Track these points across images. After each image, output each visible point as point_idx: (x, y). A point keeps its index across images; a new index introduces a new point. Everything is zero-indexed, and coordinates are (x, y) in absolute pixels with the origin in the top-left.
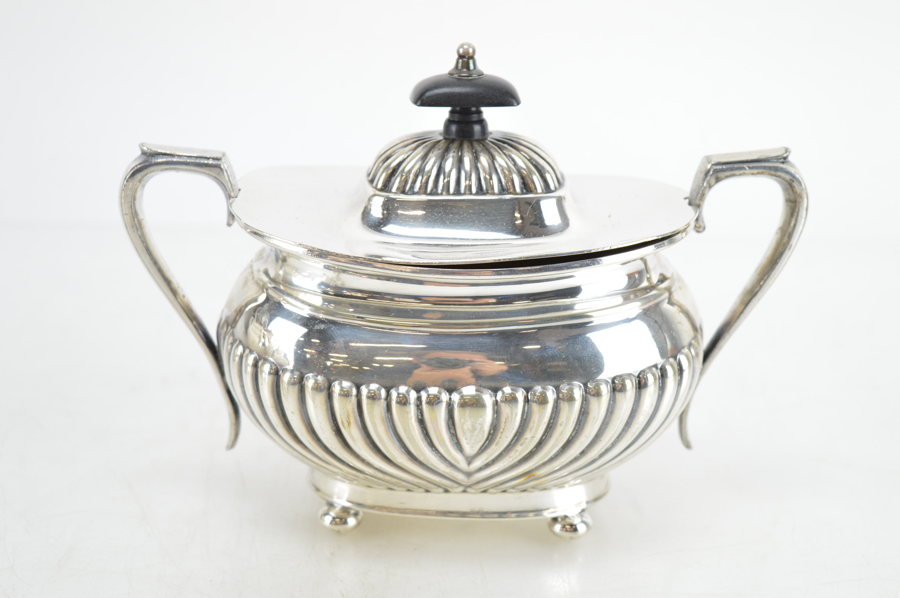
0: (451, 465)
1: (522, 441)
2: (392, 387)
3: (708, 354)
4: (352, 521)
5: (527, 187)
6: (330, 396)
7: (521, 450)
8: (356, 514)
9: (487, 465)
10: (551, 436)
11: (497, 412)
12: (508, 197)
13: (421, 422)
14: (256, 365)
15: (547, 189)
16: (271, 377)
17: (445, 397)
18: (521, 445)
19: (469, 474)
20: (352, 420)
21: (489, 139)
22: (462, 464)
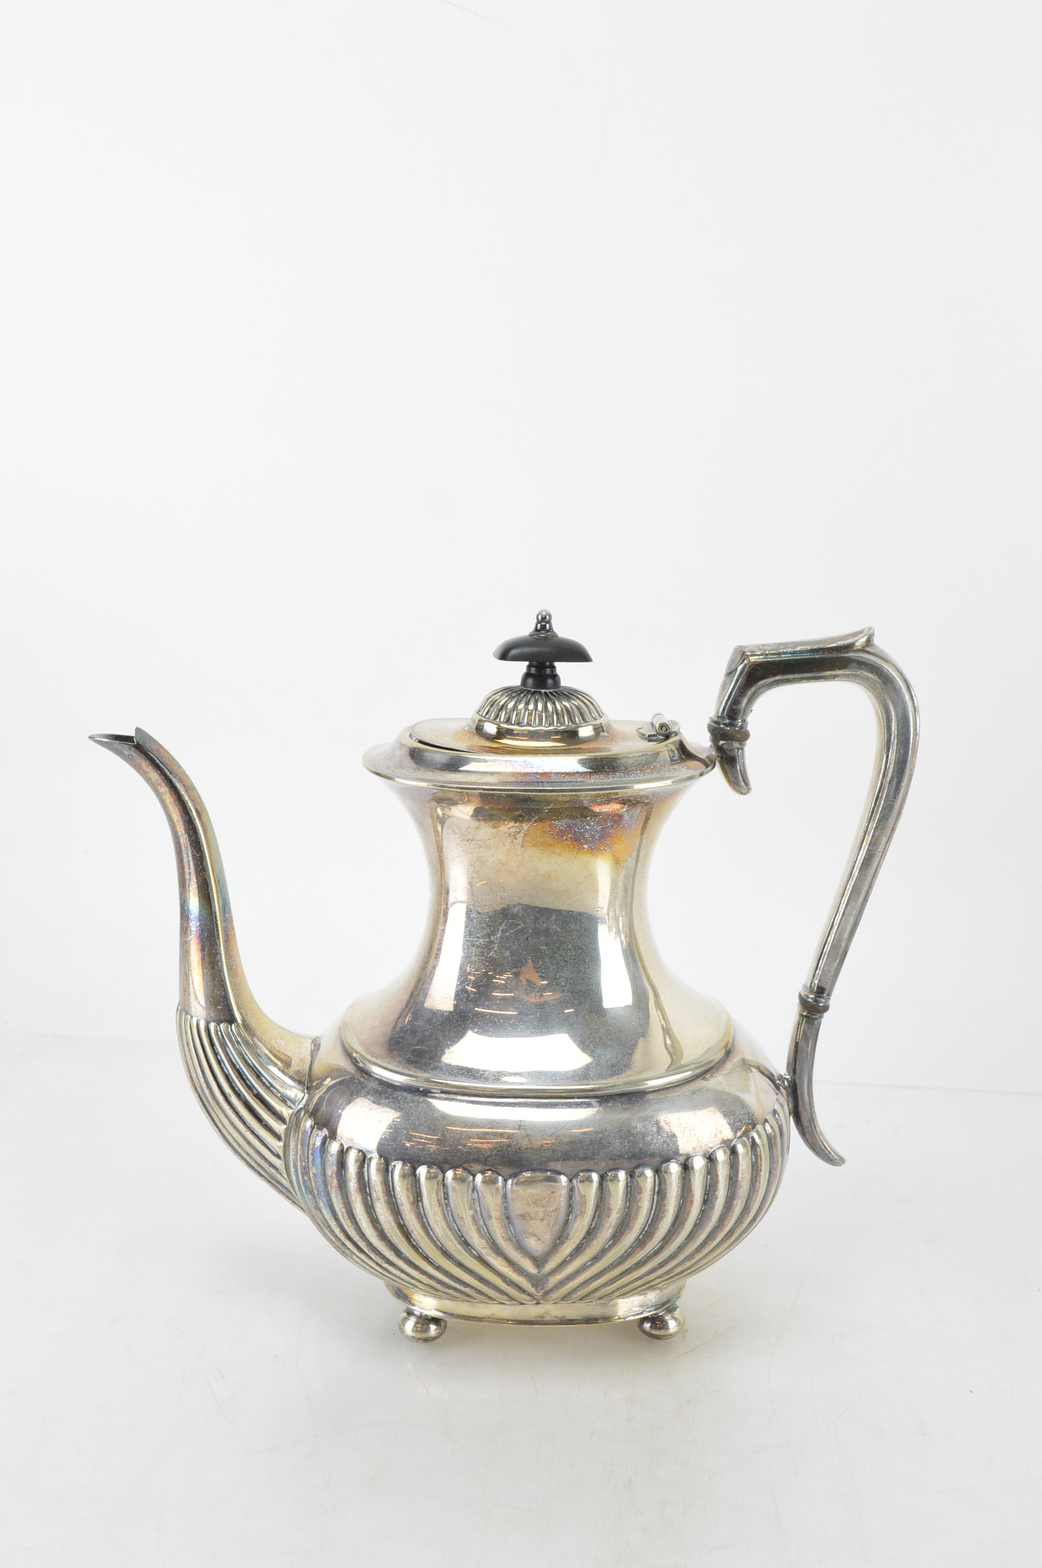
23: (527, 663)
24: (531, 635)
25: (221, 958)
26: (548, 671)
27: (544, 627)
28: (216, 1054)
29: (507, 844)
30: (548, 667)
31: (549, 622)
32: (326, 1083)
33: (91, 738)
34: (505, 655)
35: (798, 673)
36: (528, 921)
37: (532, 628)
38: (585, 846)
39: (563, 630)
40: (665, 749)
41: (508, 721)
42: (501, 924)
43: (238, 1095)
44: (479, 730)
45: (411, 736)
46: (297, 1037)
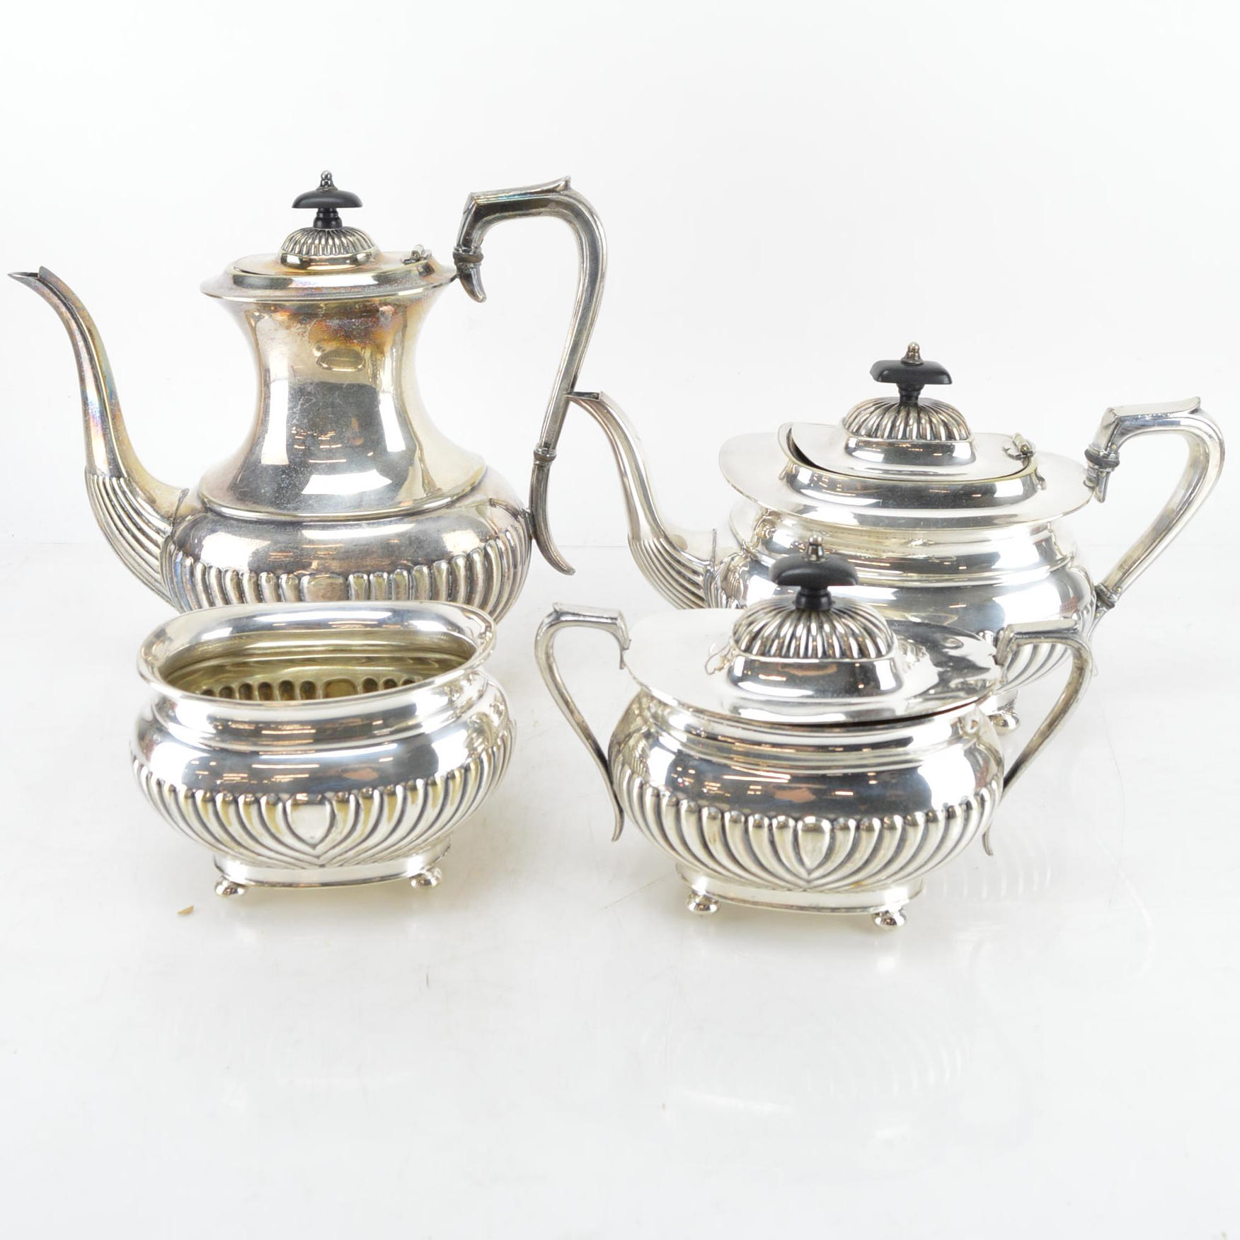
0: (795, 875)
1: (852, 860)
2: (749, 815)
3: (1007, 781)
4: (713, 908)
5: (863, 652)
6: (700, 819)
7: (851, 867)
8: (716, 903)
9: (824, 876)
10: (875, 857)
11: (833, 838)
12: (847, 660)
13: (772, 843)
14: (641, 786)
15: (879, 654)
16: (654, 798)
17: (791, 822)
18: (852, 863)
19: (809, 882)
20: (717, 838)
21: (833, 610)
22: (803, 873)
23: (316, 210)
24: (318, 190)
25: (110, 431)
26: (332, 215)
27: (327, 183)
28: (111, 501)
29: (298, 341)
30: (331, 212)
31: (330, 179)
32: (187, 519)
33: (10, 275)
34: (298, 204)
35: (513, 211)
36: (319, 397)
37: (319, 185)
38: (355, 341)
39: (341, 185)
40: (415, 268)
41: (308, 253)
42: (300, 399)
43: (128, 530)
44: (284, 260)
45: (235, 268)
46: (170, 488)
